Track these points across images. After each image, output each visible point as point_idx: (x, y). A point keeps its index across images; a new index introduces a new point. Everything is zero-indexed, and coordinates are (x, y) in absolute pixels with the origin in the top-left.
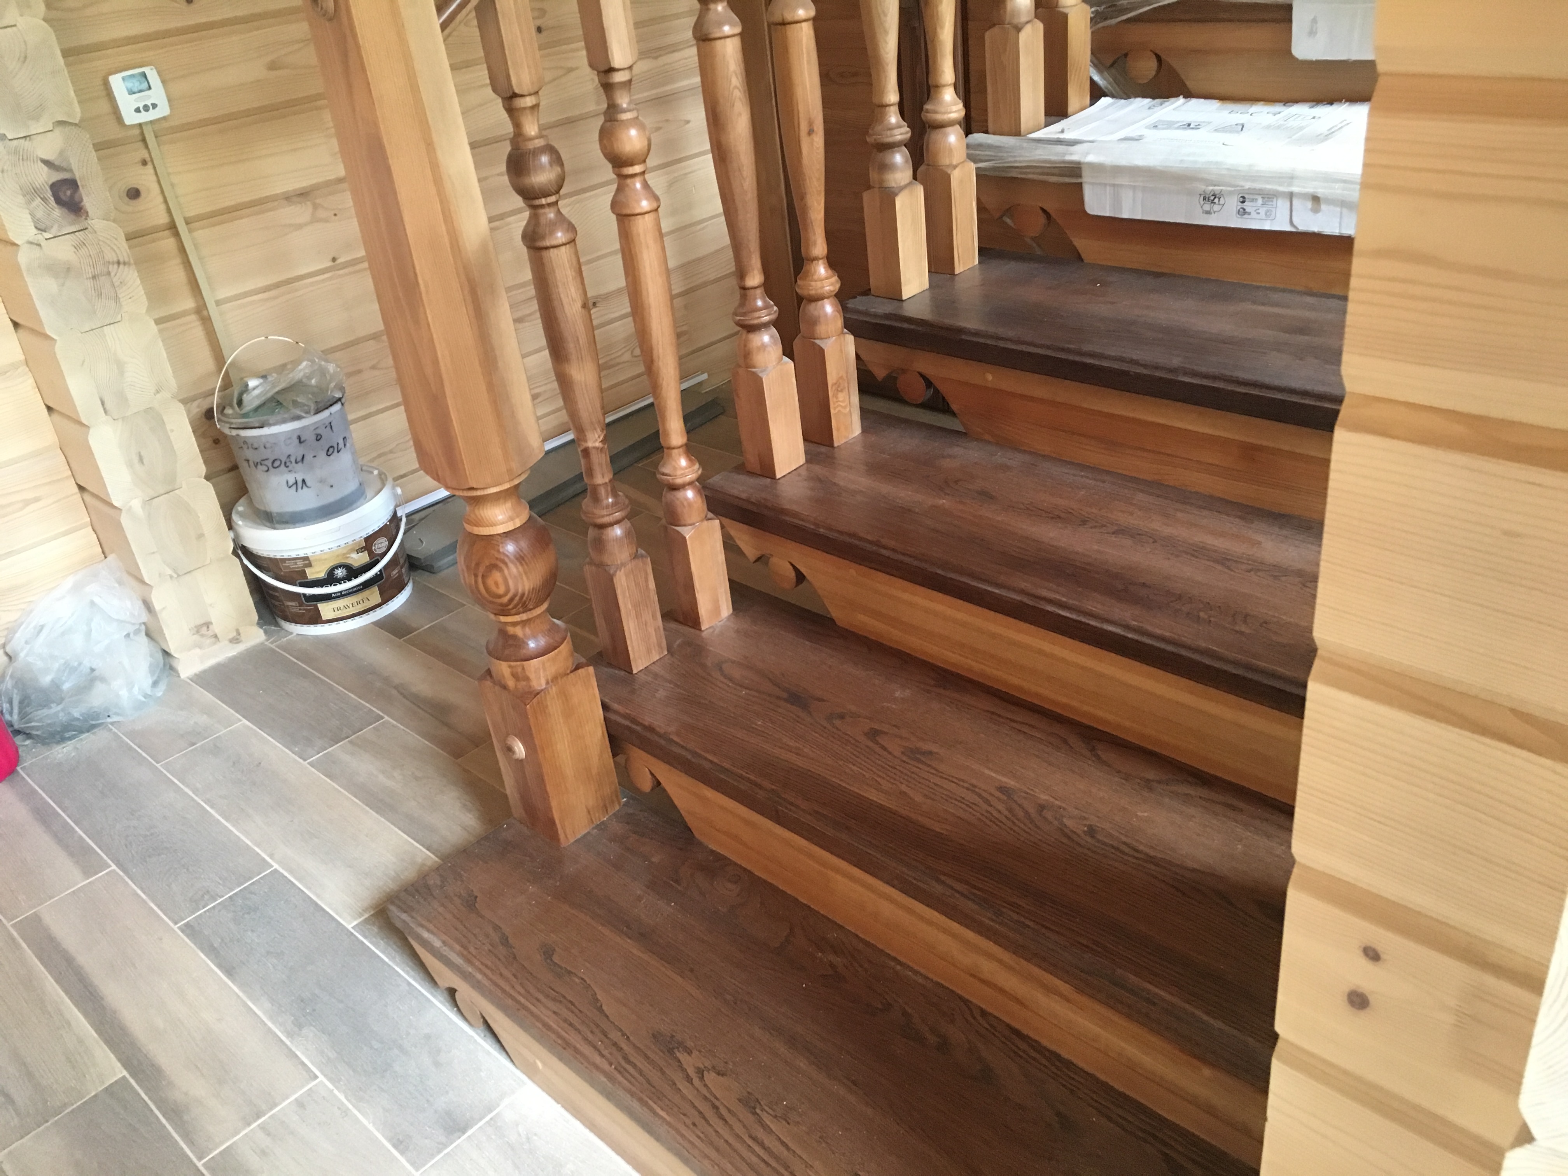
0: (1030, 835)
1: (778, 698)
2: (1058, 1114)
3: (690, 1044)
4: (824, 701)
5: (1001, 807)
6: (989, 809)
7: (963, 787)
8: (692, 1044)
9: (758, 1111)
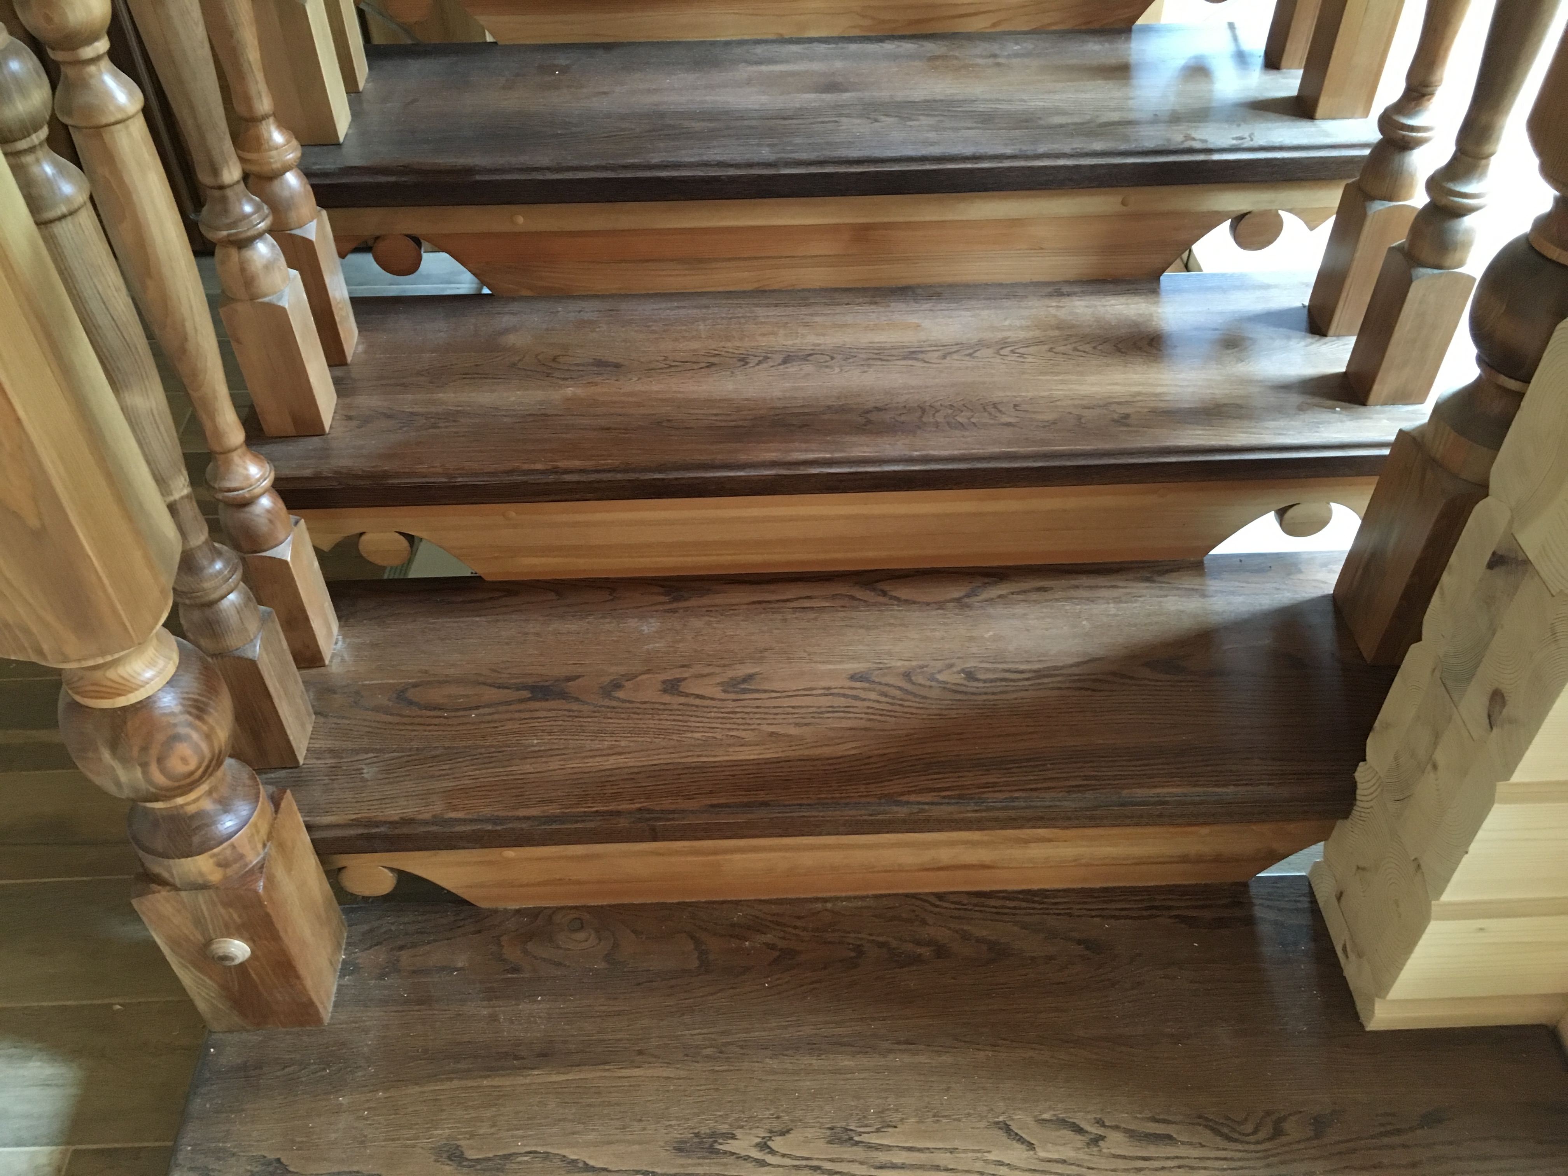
0: (927, 709)
1: (522, 701)
2: (1079, 942)
3: (724, 1128)
4: (578, 677)
5: (873, 696)
6: (867, 704)
7: (817, 695)
8: (726, 1126)
9: (857, 1138)
